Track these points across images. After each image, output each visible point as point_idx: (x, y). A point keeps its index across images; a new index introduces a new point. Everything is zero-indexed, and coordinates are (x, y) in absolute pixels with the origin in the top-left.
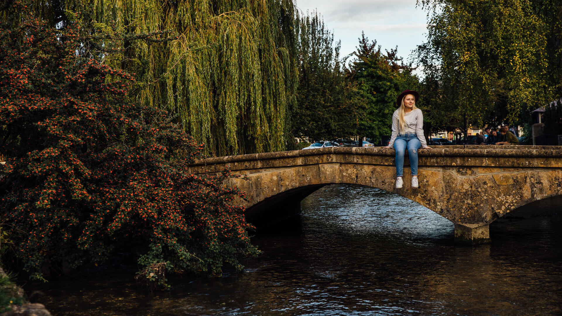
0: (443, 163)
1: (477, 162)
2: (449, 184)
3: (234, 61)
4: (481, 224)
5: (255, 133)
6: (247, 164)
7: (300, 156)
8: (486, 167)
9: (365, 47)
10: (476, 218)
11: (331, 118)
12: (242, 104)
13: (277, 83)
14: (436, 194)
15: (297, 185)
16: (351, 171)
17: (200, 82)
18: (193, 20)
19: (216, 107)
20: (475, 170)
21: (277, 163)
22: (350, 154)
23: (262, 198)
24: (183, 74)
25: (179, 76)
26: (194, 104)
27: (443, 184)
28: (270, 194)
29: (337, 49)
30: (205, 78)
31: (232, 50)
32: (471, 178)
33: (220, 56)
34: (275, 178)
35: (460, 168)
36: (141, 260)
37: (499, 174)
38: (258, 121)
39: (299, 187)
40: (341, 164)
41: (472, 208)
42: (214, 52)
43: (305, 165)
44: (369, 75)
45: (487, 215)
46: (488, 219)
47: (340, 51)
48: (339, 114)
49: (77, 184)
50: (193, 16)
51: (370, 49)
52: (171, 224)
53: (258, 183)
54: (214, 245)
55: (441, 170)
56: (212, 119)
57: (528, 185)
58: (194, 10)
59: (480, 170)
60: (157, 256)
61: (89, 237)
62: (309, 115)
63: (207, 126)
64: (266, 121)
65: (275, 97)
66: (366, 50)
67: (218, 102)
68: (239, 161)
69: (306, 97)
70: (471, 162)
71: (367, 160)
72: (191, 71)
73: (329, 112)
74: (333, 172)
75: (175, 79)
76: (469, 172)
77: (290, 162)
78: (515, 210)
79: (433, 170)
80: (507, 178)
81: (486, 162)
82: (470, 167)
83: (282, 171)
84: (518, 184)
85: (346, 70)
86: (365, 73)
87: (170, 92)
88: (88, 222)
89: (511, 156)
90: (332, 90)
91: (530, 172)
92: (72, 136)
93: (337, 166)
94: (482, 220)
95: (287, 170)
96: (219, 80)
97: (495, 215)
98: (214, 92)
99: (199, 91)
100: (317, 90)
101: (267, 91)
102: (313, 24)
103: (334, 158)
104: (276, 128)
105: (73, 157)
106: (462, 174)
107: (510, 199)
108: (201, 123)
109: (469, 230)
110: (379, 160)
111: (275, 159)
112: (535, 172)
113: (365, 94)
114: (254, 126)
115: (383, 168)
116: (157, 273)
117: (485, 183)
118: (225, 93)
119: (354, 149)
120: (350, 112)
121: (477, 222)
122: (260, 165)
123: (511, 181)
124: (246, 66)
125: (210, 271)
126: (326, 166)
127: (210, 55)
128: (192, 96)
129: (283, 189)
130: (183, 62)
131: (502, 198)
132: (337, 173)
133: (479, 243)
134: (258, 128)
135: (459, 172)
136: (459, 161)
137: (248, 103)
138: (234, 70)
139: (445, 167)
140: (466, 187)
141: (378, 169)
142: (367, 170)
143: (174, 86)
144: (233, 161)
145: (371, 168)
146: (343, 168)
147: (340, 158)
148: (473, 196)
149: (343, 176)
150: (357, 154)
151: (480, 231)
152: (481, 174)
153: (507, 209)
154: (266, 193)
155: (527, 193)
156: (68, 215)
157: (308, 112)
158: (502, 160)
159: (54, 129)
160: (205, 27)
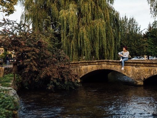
0: (132, 65)
1: (140, 65)
2: (133, 70)
3: (98, 34)
4: (141, 81)
5: (105, 54)
6: (84, 64)
7: (97, 62)
8: (142, 66)
9: (150, 27)
10: (140, 79)
11: (137, 50)
12: (100, 46)
13: (111, 40)
14: (130, 73)
15: (96, 69)
16: (109, 66)
17: (88, 40)
18: (87, 22)
19: (93, 47)
20: (140, 67)
21: (92, 63)
22: (109, 62)
23: (88, 72)
24: (83, 38)
25: (82, 38)
26: (85, 46)
27: (132, 70)
28: (90, 72)
29: (139, 28)
30: (90, 38)
31: (97, 31)
32: (139, 69)
33: (94, 32)
34: (91, 67)
35: (136, 66)
36: (48, 85)
37: (146, 68)
38: (105, 51)
39: (97, 70)
40: (107, 64)
41: (139, 77)
42: (92, 31)
43: (98, 64)
44: (151, 36)
45: (142, 79)
46: (143, 80)
47: (140, 29)
48: (139, 48)
49: (34, 67)
50: (87, 21)
51: (152, 28)
52: (55, 77)
53: (87, 69)
54: (66, 83)
55: (131, 66)
56: (91, 51)
57: (153, 71)
58: (87, 19)
59: (141, 67)
60: (51, 84)
61: (38, 79)
62: (129, 49)
63: (89, 52)
64: (108, 51)
65: (111, 44)
66: (151, 28)
67: (93, 45)
68: (83, 63)
69: (128, 43)
70: (138, 65)
71: (113, 63)
72: (85, 37)
73: (136, 47)
74: (105, 66)
75: (81, 39)
76: (138, 67)
77: (95, 63)
78: (149, 77)
79: (129, 66)
80: (147, 69)
81: (142, 65)
82: (138, 66)
83: (93, 66)
84: (150, 71)
85: (144, 34)
86: (150, 35)
87: (79, 43)
88: (38, 76)
89: (148, 63)
90: (137, 41)
91: (153, 68)
92: (34, 57)
93: (106, 65)
94: (141, 80)
95: (94, 65)
96: (94, 39)
97: (144, 79)
98: (92, 42)
99: (87, 42)
100: (132, 41)
101: (108, 42)
102: (132, 20)
103: (105, 63)
104: (111, 53)
105: (33, 61)
106: (136, 68)
107: (148, 74)
108: (88, 51)
109: (137, 82)
110: (116, 64)
111: (91, 62)
112: (154, 68)
113: (150, 42)
114: (104, 52)
115: (117, 66)
116: (51, 88)
117: (142, 70)
118: (95, 43)
119: (110, 60)
120: (143, 48)
121: (140, 80)
122: (87, 64)
123: (148, 70)
124: (101, 35)
125: (66, 89)
126: (103, 65)
127: (91, 32)
128: (85, 44)
129: (93, 70)
130: (83, 34)
131: (146, 74)
132: (106, 66)
133: (140, 86)
134: (106, 53)
135: (136, 67)
136: (135, 64)
137: (102, 46)
138: (98, 36)
139: (132, 66)
140: (137, 71)
141: (116, 66)
142: (113, 66)
143: (80, 41)
144: (81, 63)
145: (114, 65)
146: (107, 65)
147: (107, 63)
148: (139, 73)
149: (107, 67)
150: (111, 62)
151: (140, 83)
152: (141, 68)
153: (147, 77)
154: (89, 71)
155: (152, 73)
156: (34, 74)
157: (129, 48)
158: (146, 64)
159: (30, 55)
160: (90, 24)
